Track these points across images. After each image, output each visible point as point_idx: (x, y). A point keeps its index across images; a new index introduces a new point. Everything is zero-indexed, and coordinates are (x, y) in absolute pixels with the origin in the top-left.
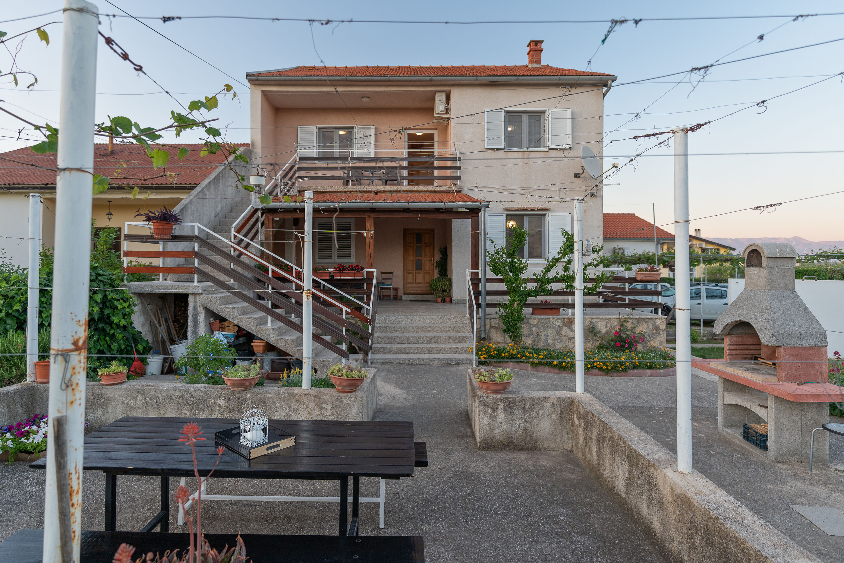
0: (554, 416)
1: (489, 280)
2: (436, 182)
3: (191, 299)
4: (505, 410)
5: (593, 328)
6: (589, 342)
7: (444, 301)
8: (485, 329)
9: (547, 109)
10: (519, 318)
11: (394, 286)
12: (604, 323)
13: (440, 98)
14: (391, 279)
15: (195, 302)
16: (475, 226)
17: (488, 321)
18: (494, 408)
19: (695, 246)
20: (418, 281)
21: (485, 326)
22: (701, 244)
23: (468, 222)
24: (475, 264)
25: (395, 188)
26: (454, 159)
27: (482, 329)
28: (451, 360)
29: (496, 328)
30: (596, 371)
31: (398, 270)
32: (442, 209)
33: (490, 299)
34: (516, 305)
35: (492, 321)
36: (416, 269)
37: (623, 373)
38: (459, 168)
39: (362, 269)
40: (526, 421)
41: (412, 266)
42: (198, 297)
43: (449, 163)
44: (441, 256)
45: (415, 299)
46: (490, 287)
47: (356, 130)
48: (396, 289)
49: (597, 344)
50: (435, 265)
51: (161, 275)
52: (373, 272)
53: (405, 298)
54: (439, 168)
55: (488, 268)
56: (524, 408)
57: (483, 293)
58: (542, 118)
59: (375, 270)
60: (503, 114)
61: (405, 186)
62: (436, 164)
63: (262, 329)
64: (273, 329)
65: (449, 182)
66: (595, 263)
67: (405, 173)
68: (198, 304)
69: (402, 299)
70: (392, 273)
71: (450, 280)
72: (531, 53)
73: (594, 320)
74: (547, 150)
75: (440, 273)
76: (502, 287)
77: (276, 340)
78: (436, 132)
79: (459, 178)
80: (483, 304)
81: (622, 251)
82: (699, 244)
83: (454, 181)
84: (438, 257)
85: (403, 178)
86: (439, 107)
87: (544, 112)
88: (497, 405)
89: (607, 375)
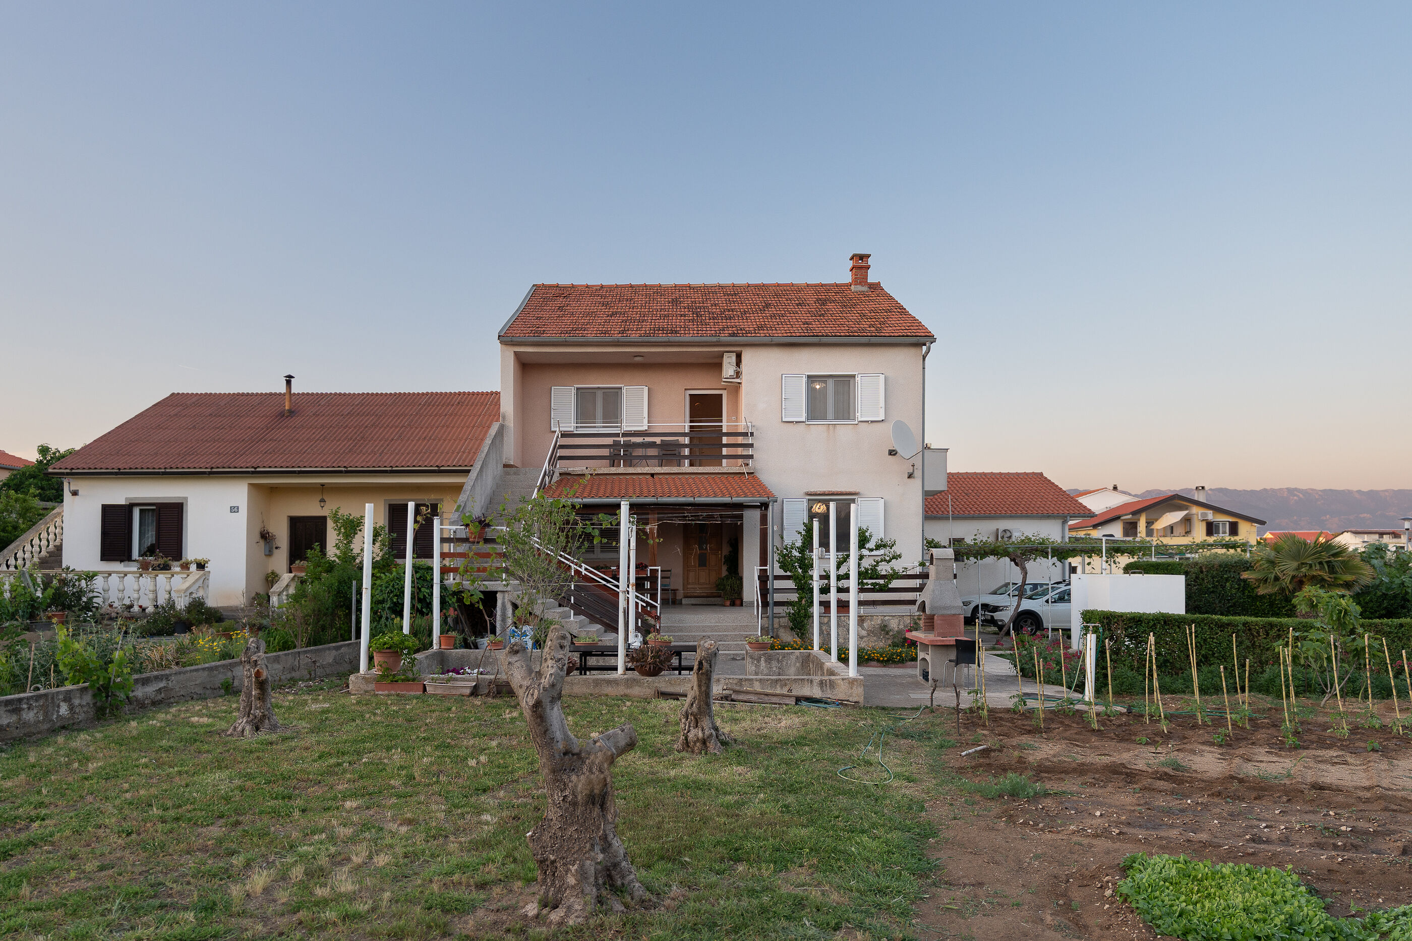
0: (798, 664)
1: (777, 578)
2: (724, 461)
3: (499, 596)
4: (766, 661)
5: (885, 626)
6: (881, 641)
7: (733, 604)
8: (773, 628)
9: (856, 373)
10: (806, 615)
11: (672, 587)
12: (897, 621)
13: (729, 360)
14: (668, 578)
15: (504, 598)
16: (764, 520)
17: (776, 620)
18: (759, 660)
19: (1195, 516)
20: (702, 581)
21: (773, 624)
22: (1206, 514)
23: (757, 514)
24: (764, 561)
25: (675, 470)
26: (745, 434)
27: (770, 628)
28: (737, 655)
29: (785, 627)
30: (875, 663)
31: (678, 569)
32: (729, 504)
33: (778, 597)
34: (803, 602)
35: (781, 619)
36: (699, 566)
37: (900, 665)
38: (751, 445)
39: (646, 567)
40: (779, 668)
41: (693, 561)
42: (506, 595)
43: (740, 440)
44: (731, 549)
45: (698, 603)
46: (778, 584)
47: (624, 391)
48: (675, 591)
49: (890, 642)
50: (723, 560)
51: (452, 574)
52: (657, 570)
53: (684, 601)
54: (727, 446)
55: (777, 565)
56: (778, 659)
57: (771, 591)
58: (852, 382)
59: (659, 568)
60: (804, 379)
61: (686, 467)
62: (725, 440)
63: (566, 622)
64: (576, 622)
65: (740, 461)
66: (888, 559)
67: (687, 452)
68: (506, 600)
69: (681, 604)
70: (670, 571)
71: (741, 579)
72: (854, 270)
73: (887, 618)
74: (856, 422)
75: (729, 570)
76: (790, 584)
77: (579, 632)
78: (724, 394)
79: (751, 457)
80: (771, 602)
81: (1008, 534)
82: (1202, 514)
83: (746, 461)
84: (726, 550)
85: (686, 457)
86: (728, 369)
87: (854, 376)
88: (761, 658)
89: (885, 666)
